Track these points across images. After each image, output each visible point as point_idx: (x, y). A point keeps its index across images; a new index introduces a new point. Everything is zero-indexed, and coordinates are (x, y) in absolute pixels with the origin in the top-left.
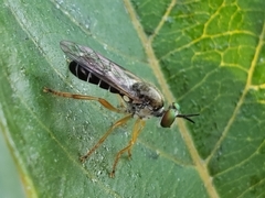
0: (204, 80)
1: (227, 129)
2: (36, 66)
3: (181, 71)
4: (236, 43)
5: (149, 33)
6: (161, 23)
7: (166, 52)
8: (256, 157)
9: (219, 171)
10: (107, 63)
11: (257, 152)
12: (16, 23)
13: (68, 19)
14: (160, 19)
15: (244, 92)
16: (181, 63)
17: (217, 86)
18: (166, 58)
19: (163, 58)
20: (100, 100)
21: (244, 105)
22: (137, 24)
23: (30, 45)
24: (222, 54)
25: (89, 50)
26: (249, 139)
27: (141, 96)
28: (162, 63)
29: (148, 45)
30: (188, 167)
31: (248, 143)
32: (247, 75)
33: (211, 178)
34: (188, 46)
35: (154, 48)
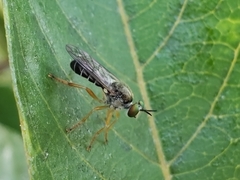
0: (177, 103)
1: (189, 142)
2: (47, 59)
3: (161, 93)
4: (206, 81)
5: (142, 61)
6: (153, 57)
7: (152, 78)
8: (208, 167)
9: (178, 172)
10: (97, 65)
11: (209, 164)
12: (38, 26)
13: (80, 38)
14: (152, 53)
15: (206, 118)
16: (162, 88)
17: (186, 110)
18: (152, 82)
19: (149, 82)
20: (87, 90)
21: (204, 128)
22: (134, 53)
23: (45, 44)
24: (194, 87)
25: (86, 54)
26: (204, 153)
27: (116, 91)
28: (148, 85)
29: (140, 70)
30: (154, 164)
31: (203, 156)
32: (210, 106)
33: (171, 176)
34: (169, 76)
35: (144, 74)
